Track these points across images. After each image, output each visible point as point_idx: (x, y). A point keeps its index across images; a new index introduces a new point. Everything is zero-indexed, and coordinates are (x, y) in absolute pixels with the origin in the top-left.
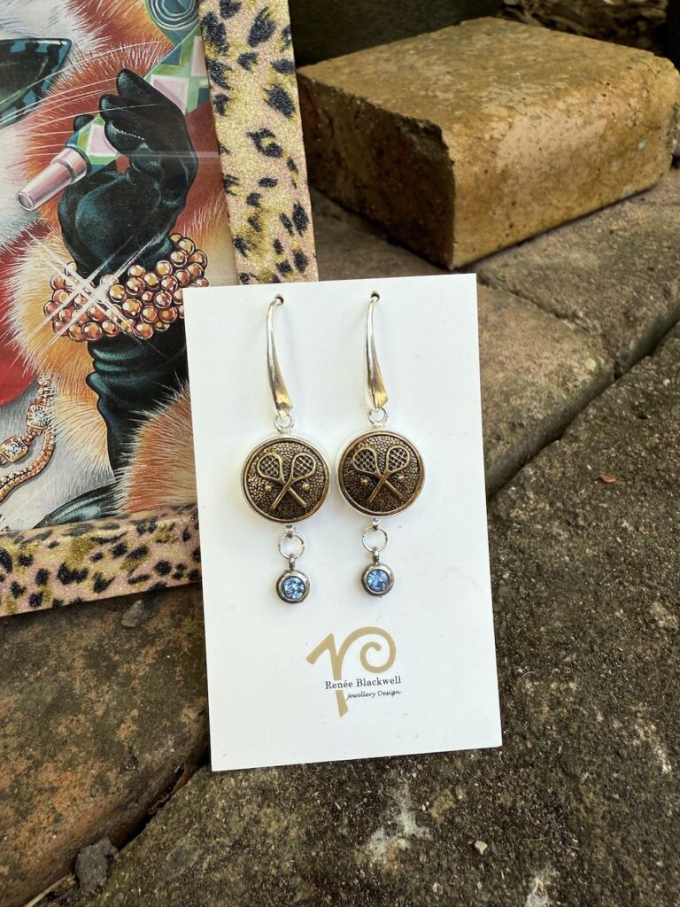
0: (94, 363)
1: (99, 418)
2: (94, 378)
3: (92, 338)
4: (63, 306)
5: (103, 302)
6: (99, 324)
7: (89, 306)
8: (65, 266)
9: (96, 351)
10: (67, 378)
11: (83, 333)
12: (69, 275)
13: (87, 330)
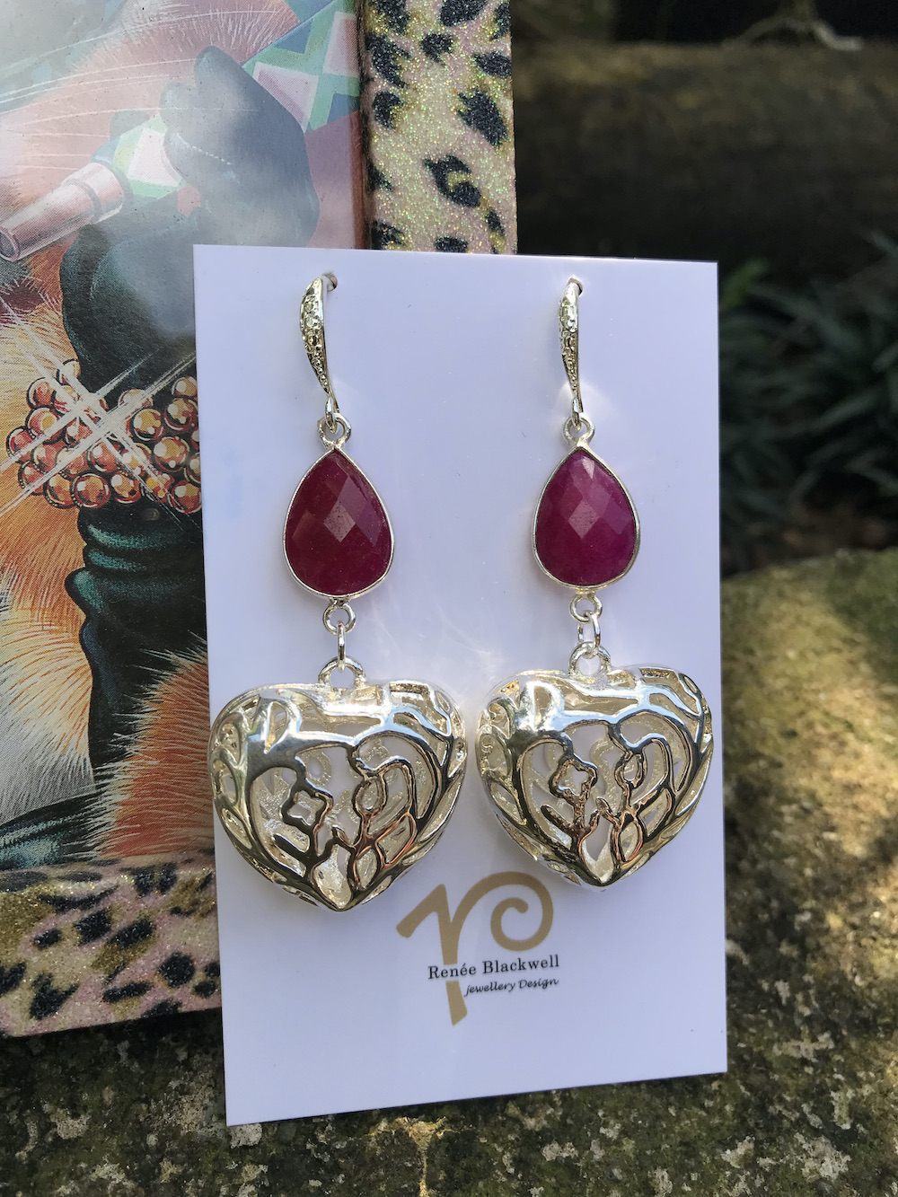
0: (86, 552)
1: (79, 659)
2: (81, 579)
3: (89, 502)
4: (42, 439)
5: (119, 439)
6: (107, 478)
7: (93, 444)
8: (59, 365)
9: (92, 529)
10: (30, 576)
11: (73, 491)
12: (65, 383)
13: (81, 486)
